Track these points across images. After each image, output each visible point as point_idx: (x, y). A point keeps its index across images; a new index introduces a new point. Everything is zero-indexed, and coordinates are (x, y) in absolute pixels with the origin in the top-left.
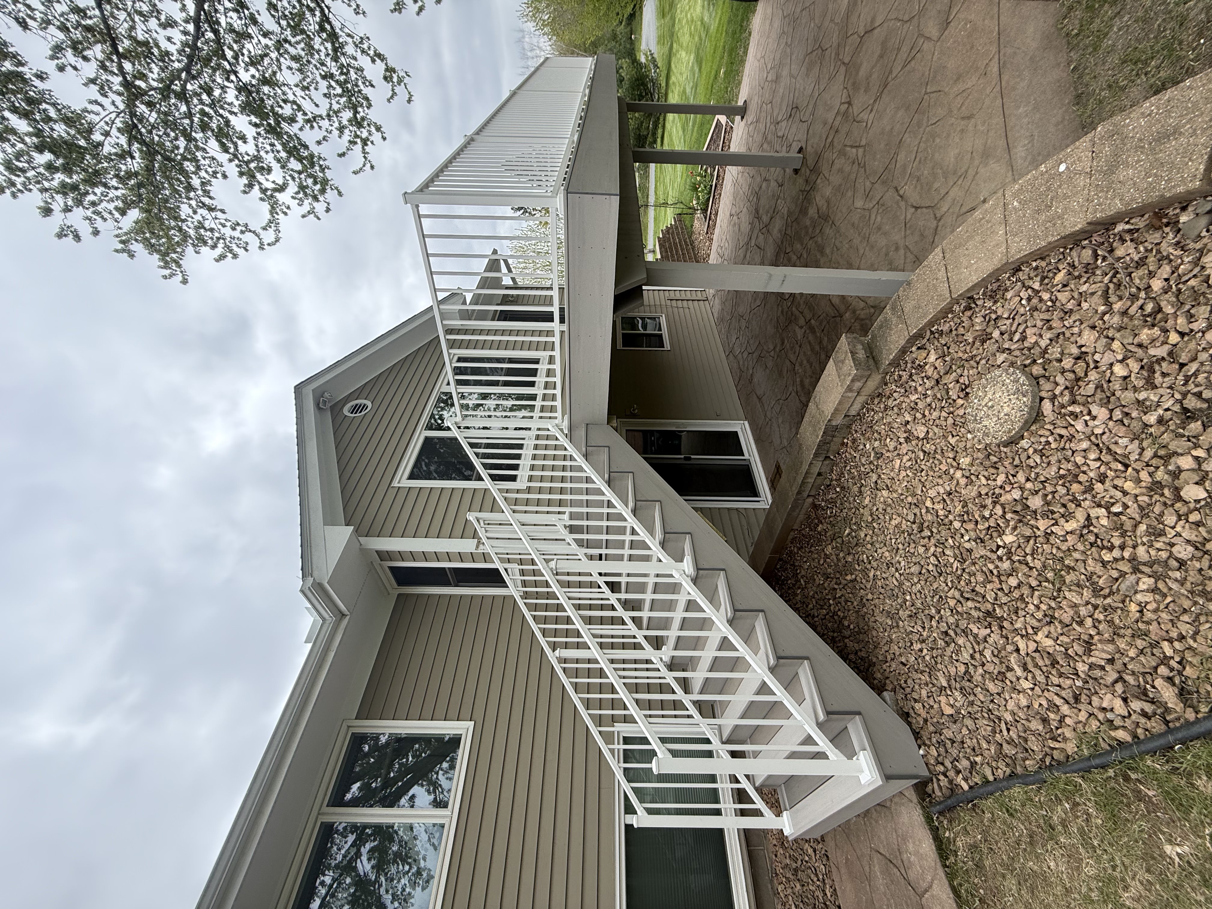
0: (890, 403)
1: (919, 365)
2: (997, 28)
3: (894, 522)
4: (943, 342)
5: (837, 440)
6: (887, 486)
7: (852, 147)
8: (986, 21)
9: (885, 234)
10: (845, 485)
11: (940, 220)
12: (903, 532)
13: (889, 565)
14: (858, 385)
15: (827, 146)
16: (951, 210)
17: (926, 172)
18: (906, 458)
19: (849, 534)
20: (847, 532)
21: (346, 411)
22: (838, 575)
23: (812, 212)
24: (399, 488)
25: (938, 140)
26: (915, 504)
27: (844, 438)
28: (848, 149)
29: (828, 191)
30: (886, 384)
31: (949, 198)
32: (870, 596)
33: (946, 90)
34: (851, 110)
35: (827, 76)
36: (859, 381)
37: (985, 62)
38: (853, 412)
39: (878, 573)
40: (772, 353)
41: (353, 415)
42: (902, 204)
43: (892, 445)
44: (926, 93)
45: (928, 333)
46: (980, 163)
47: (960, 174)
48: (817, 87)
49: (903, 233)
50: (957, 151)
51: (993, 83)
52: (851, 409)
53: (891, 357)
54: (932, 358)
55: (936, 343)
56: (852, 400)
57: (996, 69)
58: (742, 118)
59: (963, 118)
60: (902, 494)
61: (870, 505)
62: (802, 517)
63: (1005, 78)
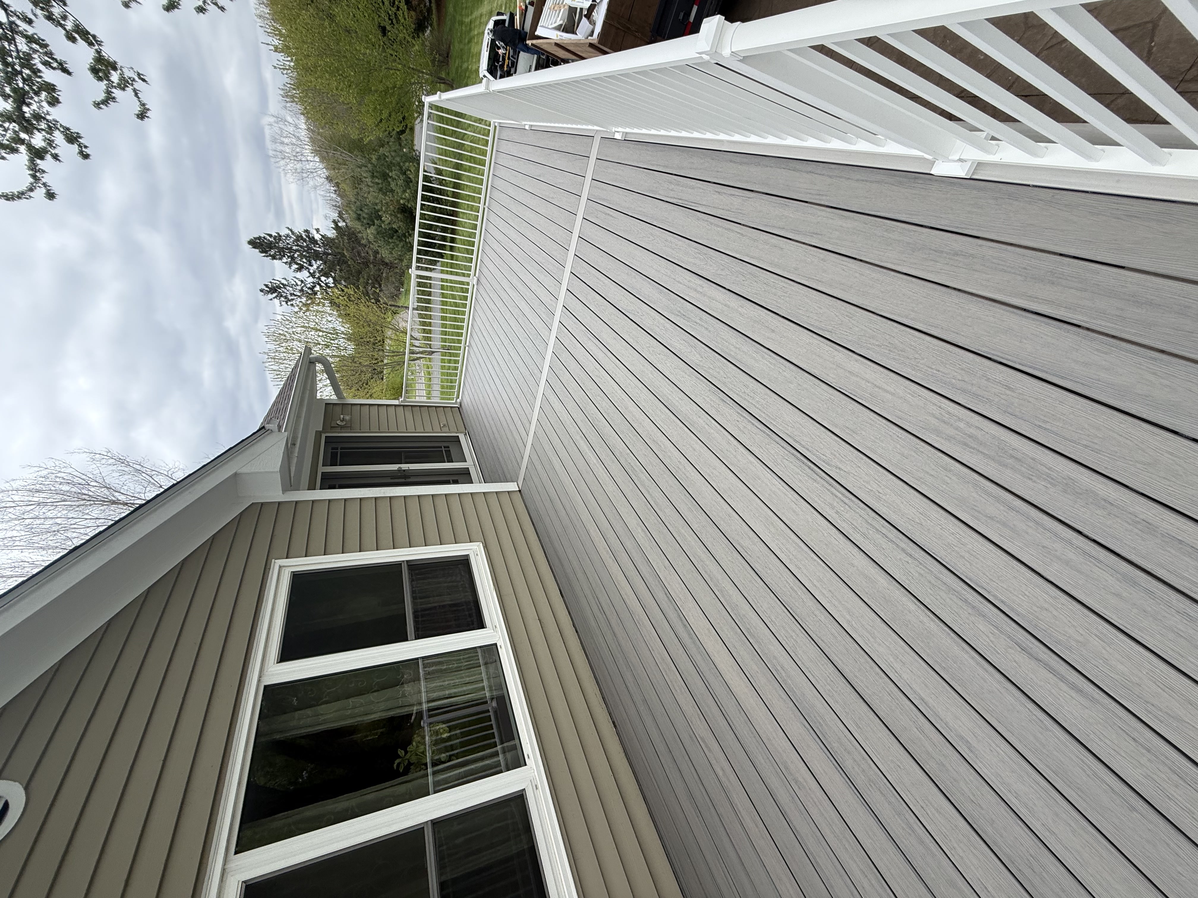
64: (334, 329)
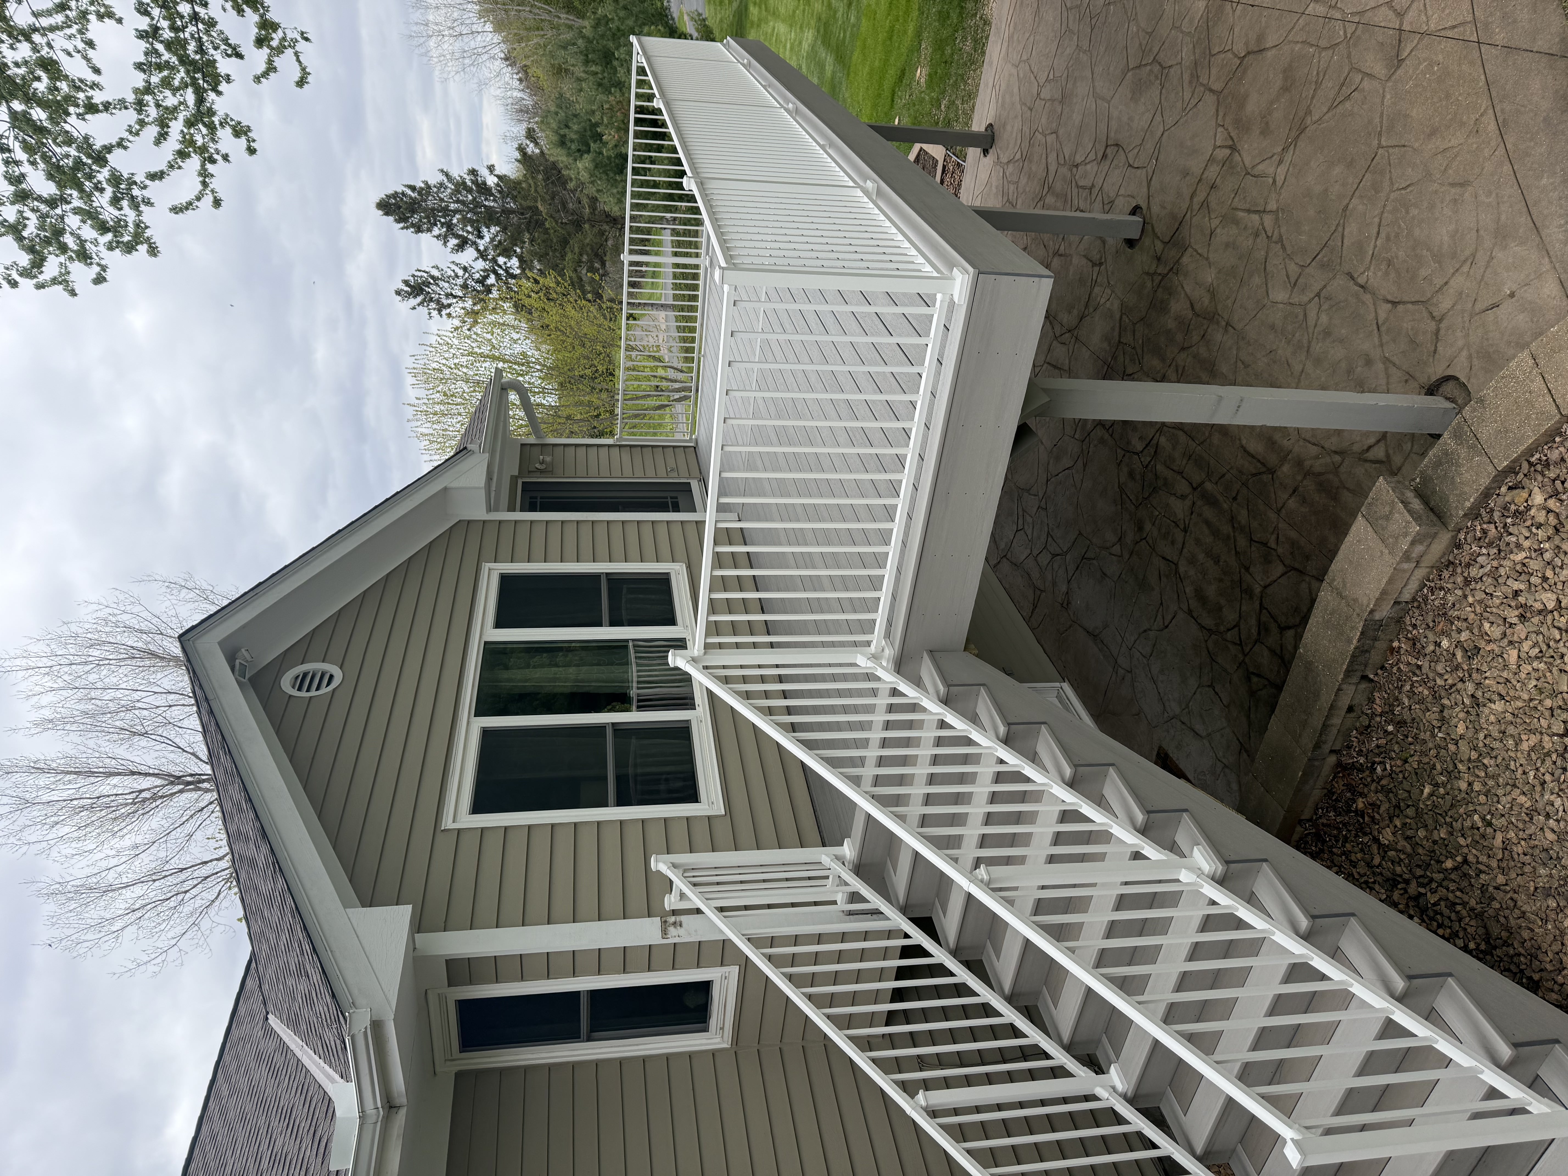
0: (1474, 572)
1: (1517, 511)
2: (1483, 77)
3: (1525, 746)
4: (1552, 475)
5: (1381, 645)
6: (1500, 695)
7: (1249, 211)
8: (1464, 67)
9: (1341, 341)
10: (1407, 716)
11: (1441, 321)
12: (1548, 754)
13: (1531, 813)
14: (1419, 549)
15: (1196, 207)
16: (1459, 307)
17: (1401, 254)
18: (1526, 646)
19: (1431, 795)
20: (1427, 790)
21: (286, 683)
22: (1419, 872)
23: (1178, 306)
24: (459, 831)
25: (1414, 212)
26: (1560, 707)
27: (1392, 641)
28: (1241, 214)
29: (1209, 276)
30: (1459, 546)
31: (1451, 291)
32: (1501, 879)
33: (1416, 145)
34: (1237, 157)
35: (1179, 105)
36: (1421, 543)
37: (1473, 117)
38: (1407, 596)
39: (1511, 834)
40: (1116, 549)
41: (303, 694)
42: (1367, 298)
43: (1495, 632)
44: (1380, 146)
45: (1525, 465)
46: (1495, 244)
47: (1463, 258)
48: (1158, 118)
49: (1376, 340)
50: (1452, 227)
51: (1493, 143)
52: (1405, 591)
53: (1468, 504)
54: (1538, 498)
55: (1540, 478)
56: (1408, 575)
57: (1492, 126)
58: (986, 152)
59: (1453, 185)
60: (1531, 700)
61: (1470, 734)
62: (1317, 794)
63: (1510, 141)
64: (524, 354)
